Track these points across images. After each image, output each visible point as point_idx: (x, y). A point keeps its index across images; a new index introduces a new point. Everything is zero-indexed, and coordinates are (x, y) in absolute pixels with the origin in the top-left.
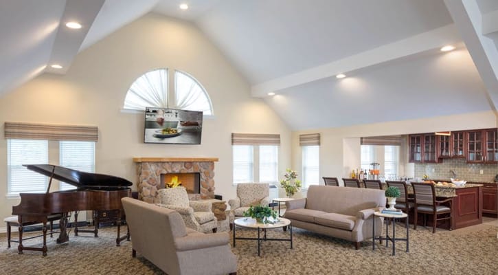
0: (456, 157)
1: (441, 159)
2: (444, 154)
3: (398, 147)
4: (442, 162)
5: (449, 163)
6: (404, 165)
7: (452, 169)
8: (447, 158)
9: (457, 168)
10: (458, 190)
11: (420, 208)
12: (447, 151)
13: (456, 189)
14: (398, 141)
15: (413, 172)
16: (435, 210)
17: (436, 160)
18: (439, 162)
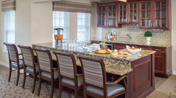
0: (131, 23)
1: (120, 25)
2: (122, 20)
3: (89, 15)
4: (121, 27)
5: (126, 28)
6: (95, 29)
7: (128, 33)
8: (125, 24)
9: (132, 32)
10: (134, 63)
11: (89, 89)
12: (125, 18)
13: (131, 62)
14: (89, 9)
15: (101, 35)
16: (105, 93)
17: (117, 25)
18: (118, 27)
